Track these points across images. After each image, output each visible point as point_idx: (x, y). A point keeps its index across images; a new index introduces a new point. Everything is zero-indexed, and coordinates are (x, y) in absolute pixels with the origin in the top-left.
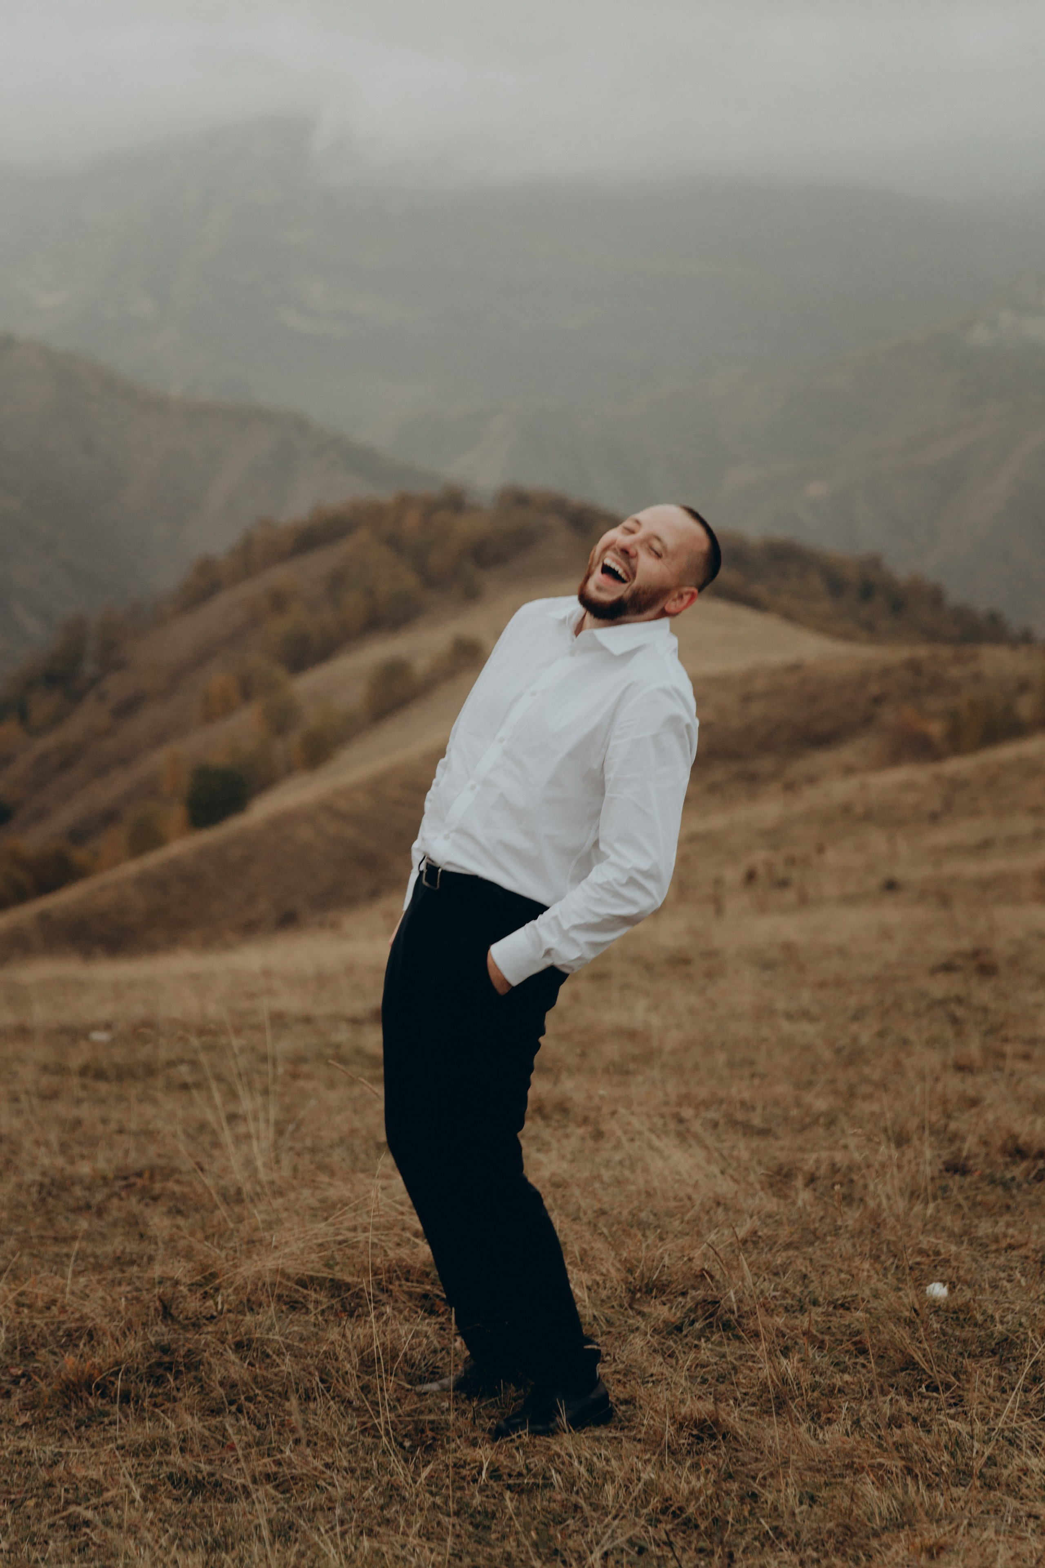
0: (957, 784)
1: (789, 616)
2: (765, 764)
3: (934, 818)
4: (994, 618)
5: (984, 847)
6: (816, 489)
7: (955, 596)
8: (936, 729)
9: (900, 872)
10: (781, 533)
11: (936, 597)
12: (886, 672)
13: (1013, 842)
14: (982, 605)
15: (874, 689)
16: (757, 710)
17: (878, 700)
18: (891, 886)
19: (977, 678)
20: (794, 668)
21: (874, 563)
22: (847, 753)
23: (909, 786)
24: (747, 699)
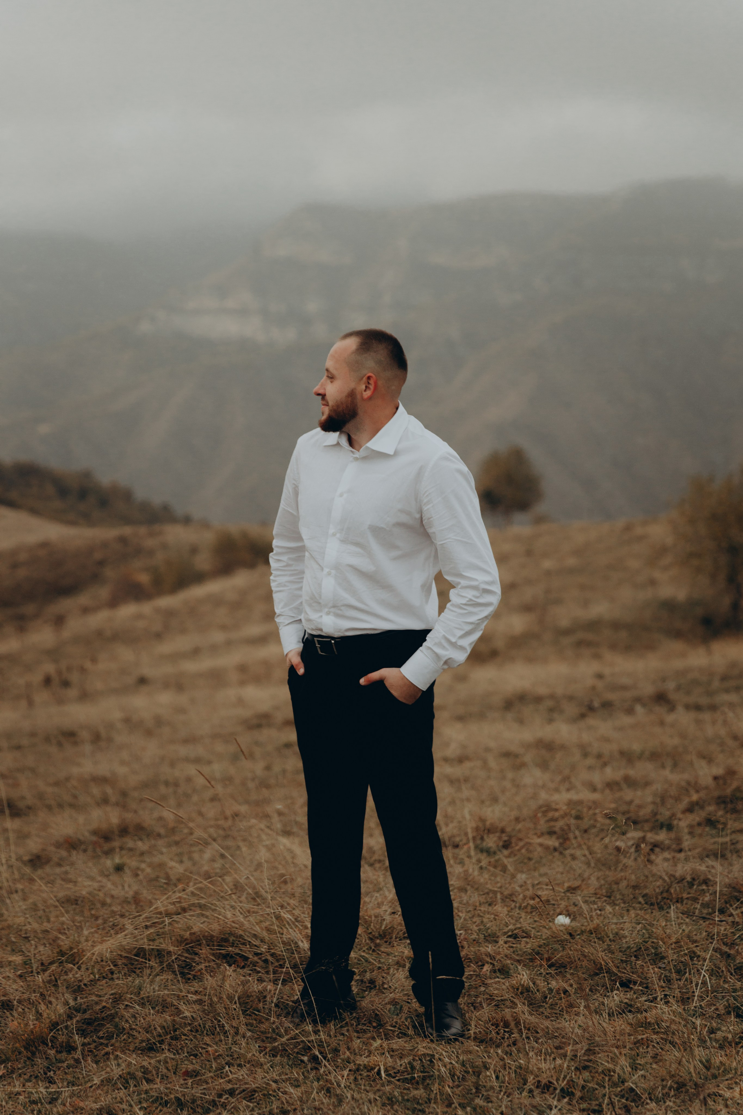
0: (169, 614)
1: (34, 511)
2: (29, 609)
3: (158, 636)
4: (166, 508)
5: (196, 652)
6: (44, 429)
7: (140, 494)
8: (144, 578)
9: (147, 671)
10: (24, 457)
11: (127, 496)
12: (105, 545)
13: (214, 649)
14: (157, 499)
15: (98, 556)
16: (22, 573)
17: (101, 563)
18: (142, 681)
19: (165, 546)
20: (44, 545)
21: (87, 475)
22: (83, 599)
23: (139, 616)
24: (15, 566)
